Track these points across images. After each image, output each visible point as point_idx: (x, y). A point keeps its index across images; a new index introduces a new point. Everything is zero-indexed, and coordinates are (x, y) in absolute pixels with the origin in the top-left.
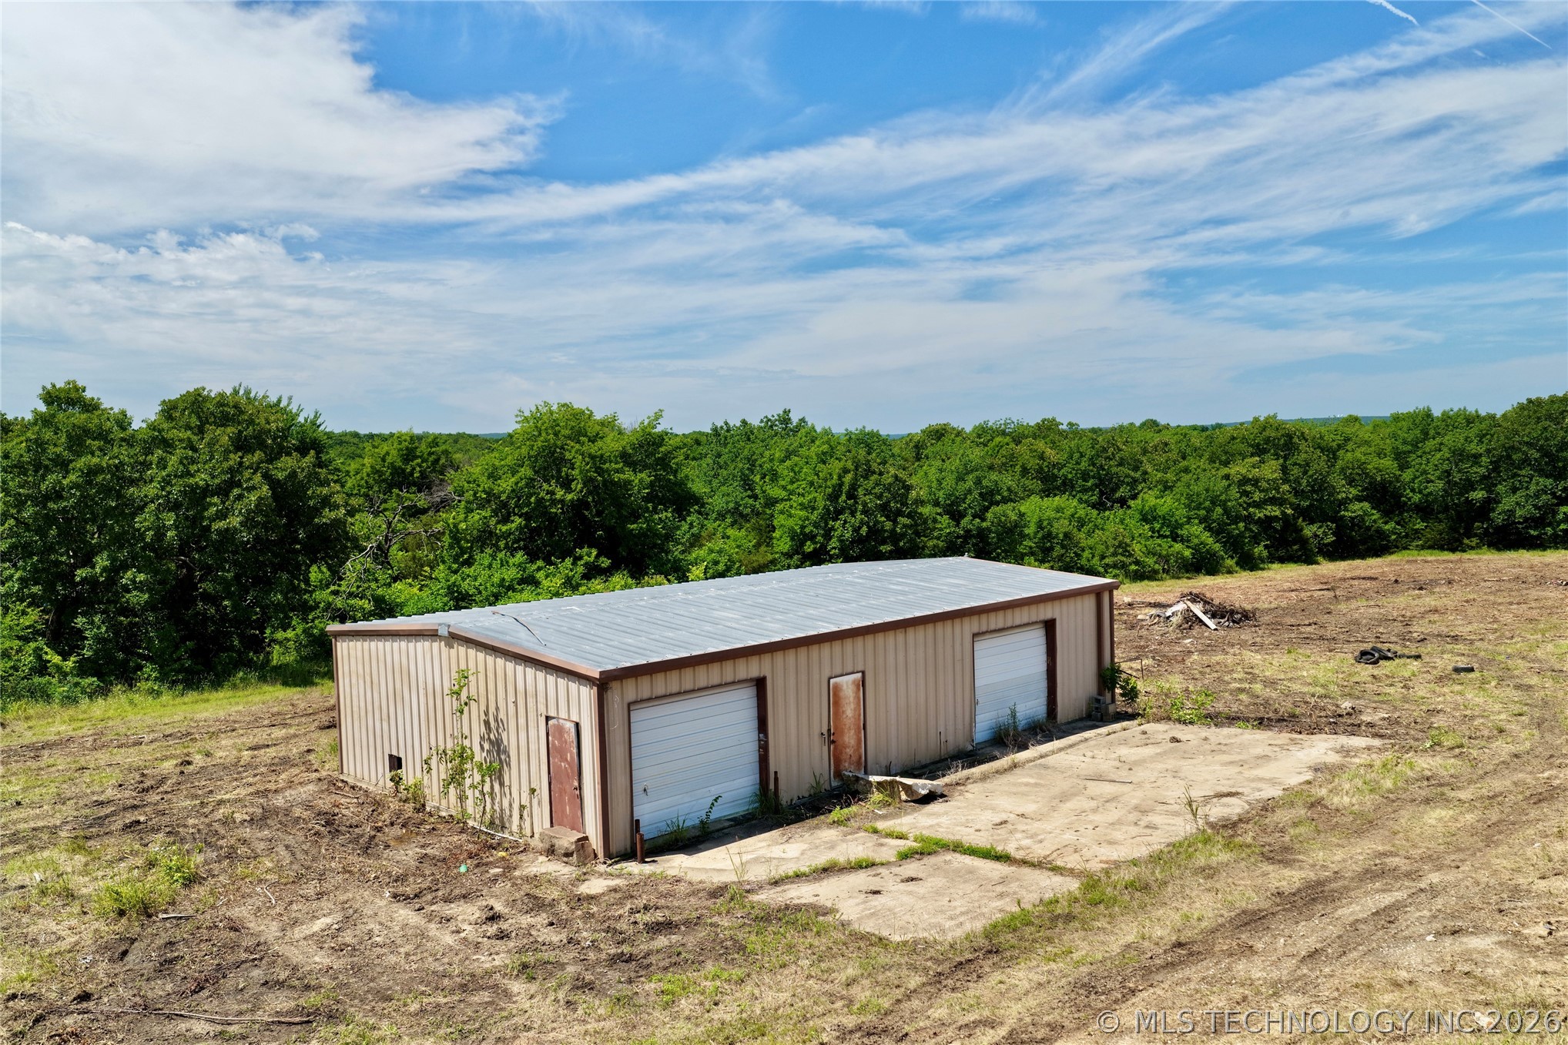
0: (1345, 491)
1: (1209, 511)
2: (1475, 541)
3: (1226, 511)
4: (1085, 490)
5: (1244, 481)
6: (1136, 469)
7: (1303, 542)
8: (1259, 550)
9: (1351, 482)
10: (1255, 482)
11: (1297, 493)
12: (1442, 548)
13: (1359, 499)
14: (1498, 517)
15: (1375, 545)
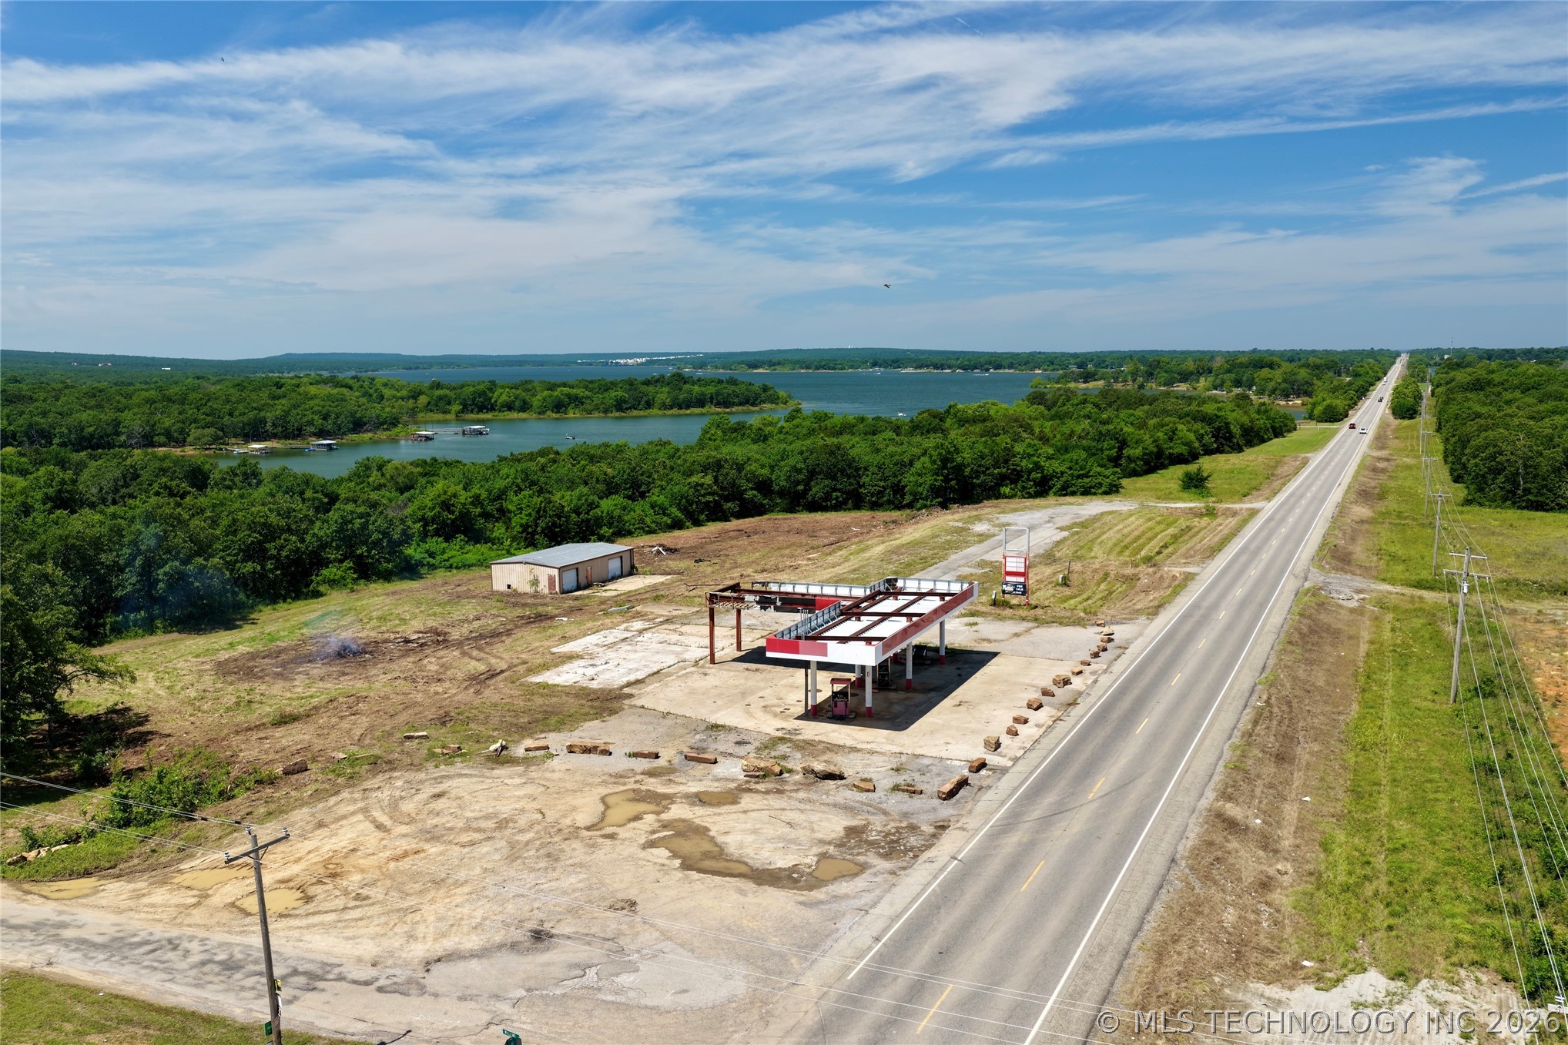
0: (744, 484)
1: (680, 500)
2: (800, 508)
3: (687, 501)
4: (626, 489)
5: (698, 485)
6: (649, 477)
7: (723, 511)
8: (703, 517)
9: (748, 480)
10: (702, 485)
11: (722, 489)
12: (787, 512)
13: (752, 489)
14: (809, 497)
15: (757, 510)
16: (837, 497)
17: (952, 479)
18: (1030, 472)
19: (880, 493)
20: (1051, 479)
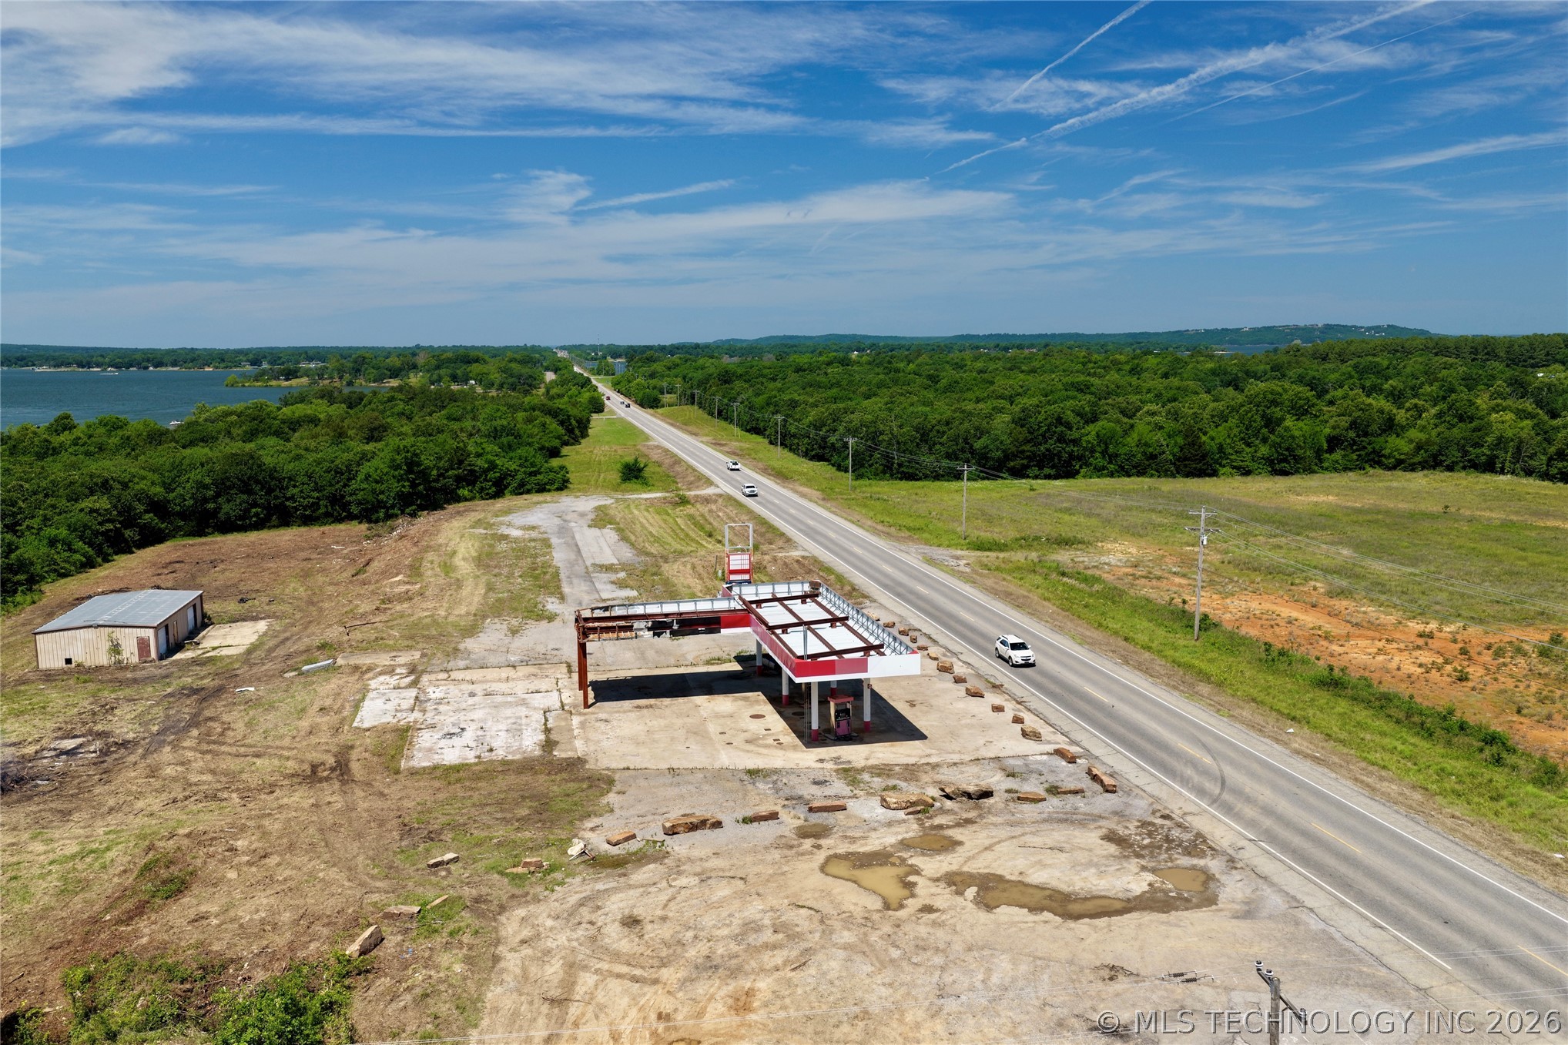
0: (139, 508)
1: (83, 532)
2: (210, 530)
3: (92, 532)
5: (92, 511)
6: (13, 505)
8: (109, 550)
9: (141, 502)
10: (97, 511)
11: (119, 513)
12: (194, 536)
14: (222, 516)
15: (156, 537)
16: (257, 515)
17: (420, 484)
18: (486, 471)
19: (315, 506)
20: (505, 478)
